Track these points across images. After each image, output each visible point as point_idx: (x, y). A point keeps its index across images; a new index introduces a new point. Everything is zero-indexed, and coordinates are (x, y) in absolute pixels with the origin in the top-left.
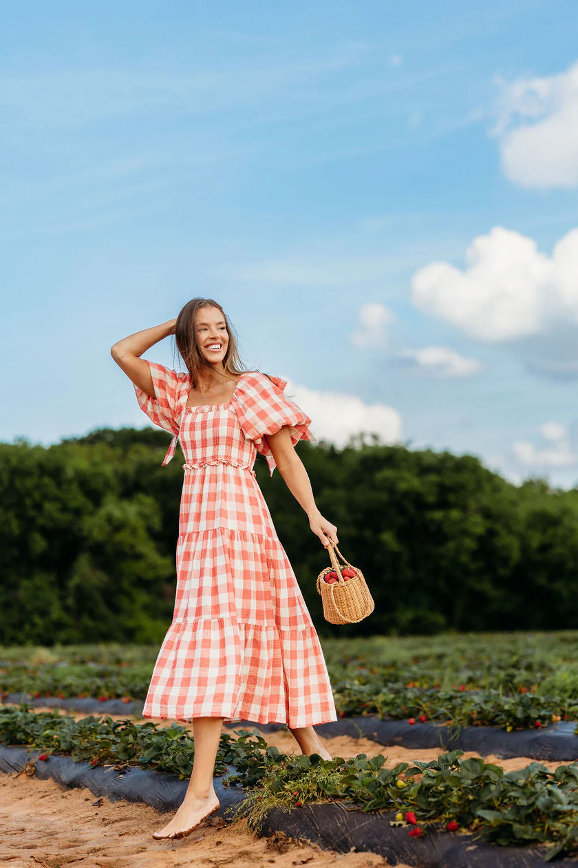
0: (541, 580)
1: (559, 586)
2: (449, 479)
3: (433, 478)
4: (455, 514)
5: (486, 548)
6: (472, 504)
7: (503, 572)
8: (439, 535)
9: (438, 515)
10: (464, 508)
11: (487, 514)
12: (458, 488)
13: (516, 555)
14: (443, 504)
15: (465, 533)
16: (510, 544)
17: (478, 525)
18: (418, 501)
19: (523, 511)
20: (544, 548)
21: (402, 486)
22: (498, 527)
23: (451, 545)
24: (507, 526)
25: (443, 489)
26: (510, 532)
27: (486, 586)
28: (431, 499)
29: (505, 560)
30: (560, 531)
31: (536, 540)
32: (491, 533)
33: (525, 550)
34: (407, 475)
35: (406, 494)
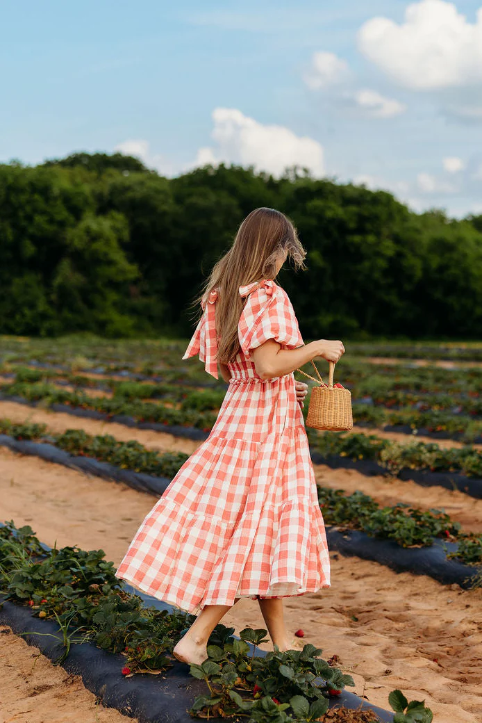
0: (438, 295)
1: (452, 300)
2: (367, 210)
3: (353, 209)
4: (371, 239)
5: (395, 268)
6: (385, 231)
7: (408, 287)
8: (357, 255)
9: (357, 239)
10: (378, 234)
11: (397, 240)
12: (374, 218)
13: (419, 273)
14: (361, 231)
15: (379, 254)
16: (414, 264)
17: (389, 248)
18: (341, 226)
19: (426, 238)
20: (442, 269)
21: (329, 214)
22: (406, 251)
23: (367, 264)
24: (413, 250)
25: (362, 219)
26: (415, 255)
27: (393, 298)
28: (352, 225)
29: (410, 278)
30: (455, 256)
31: (435, 262)
32: (400, 255)
33: (426, 270)
34: (333, 205)
35: (332, 221)
